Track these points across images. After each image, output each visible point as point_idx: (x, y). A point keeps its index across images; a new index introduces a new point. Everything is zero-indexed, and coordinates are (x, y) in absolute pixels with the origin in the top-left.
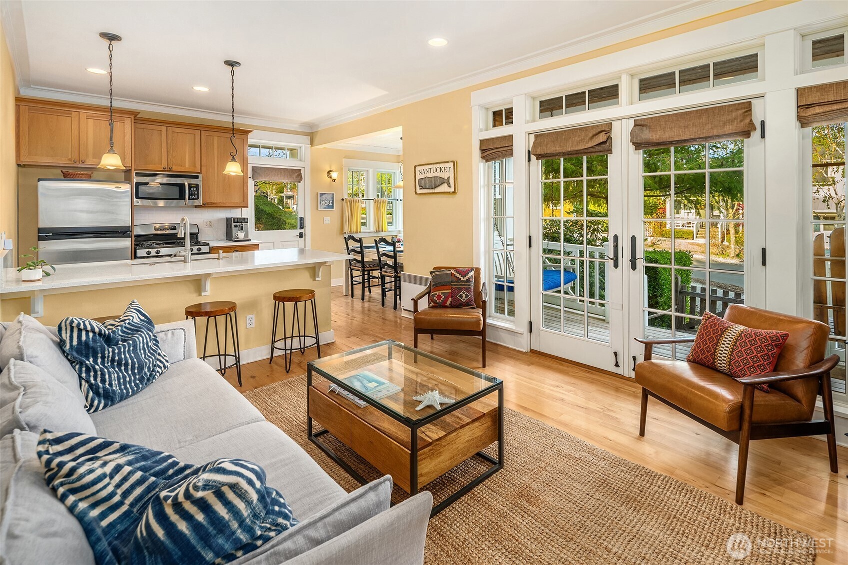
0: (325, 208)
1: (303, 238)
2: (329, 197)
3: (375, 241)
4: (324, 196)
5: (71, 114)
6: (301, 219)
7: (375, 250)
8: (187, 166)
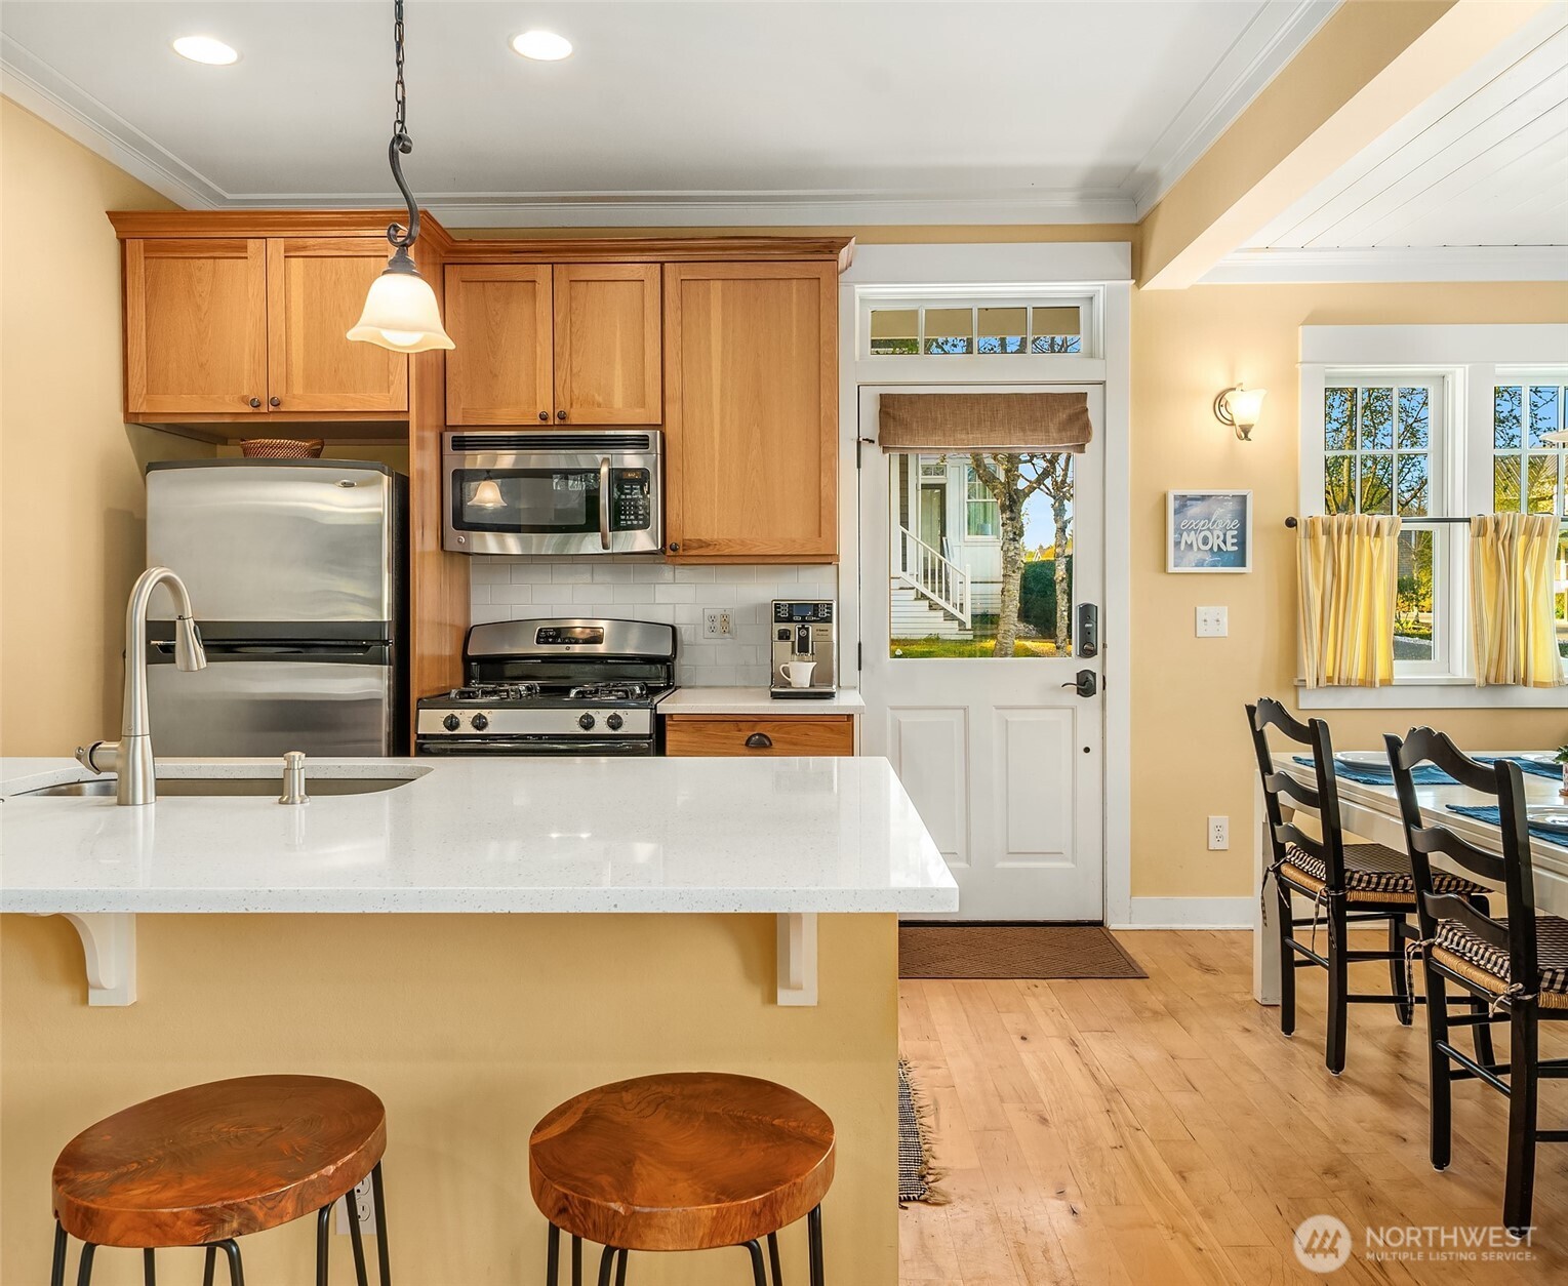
0: (1200, 564)
1: (1096, 698)
2: (1224, 514)
3: (1393, 744)
4: (1195, 510)
5: (244, 248)
6: (1087, 612)
7: (1391, 792)
8: (618, 401)
